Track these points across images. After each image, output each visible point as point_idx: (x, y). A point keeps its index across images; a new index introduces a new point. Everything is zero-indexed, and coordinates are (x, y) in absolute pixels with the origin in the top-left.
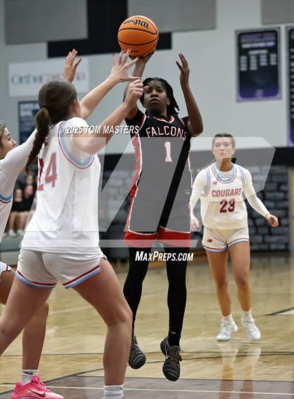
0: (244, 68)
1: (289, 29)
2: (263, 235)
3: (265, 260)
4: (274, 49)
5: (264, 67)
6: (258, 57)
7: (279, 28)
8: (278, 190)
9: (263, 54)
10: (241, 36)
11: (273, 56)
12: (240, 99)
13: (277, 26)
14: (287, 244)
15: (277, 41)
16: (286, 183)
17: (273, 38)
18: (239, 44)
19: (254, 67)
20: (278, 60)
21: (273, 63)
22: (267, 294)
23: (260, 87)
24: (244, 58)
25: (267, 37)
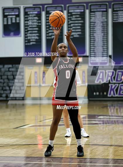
0: (5, 23)
1: (24, 7)
5: (14, 23)
6: (11, 18)
7: (20, 7)
9: (14, 17)
10: (4, 9)
11: (18, 18)
12: (4, 36)
13: (20, 6)
15: (19, 12)
17: (18, 11)
18: (4, 13)
19: (10, 23)
20: (20, 20)
21: (18, 21)
22: (15, 119)
23: (12, 32)
24: (5, 19)
25: (15, 10)
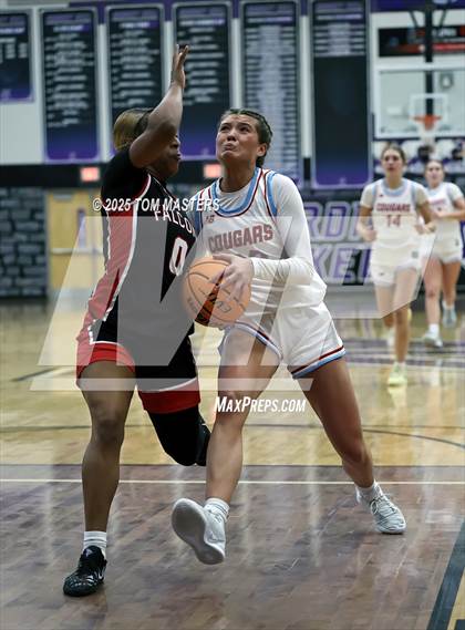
1: (43, 12)
2: (13, 277)
3: (16, 309)
4: (24, 38)
5: (11, 60)
6: (4, 47)
7: (30, 11)
8: (32, 218)
9: (10, 43)
11: (23, 46)
13: (28, 7)
14: (44, 289)
15: (27, 27)
16: (41, 210)
17: (22, 23)
20: (29, 51)
21: (23, 56)
22: (19, 353)
25: (14, 21)
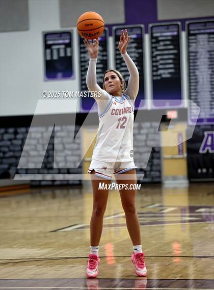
0: (49, 58)
4: (69, 45)
5: (62, 57)
6: (58, 50)
7: (72, 30)
10: (46, 36)
12: (46, 79)
13: (71, 28)
15: (71, 39)
17: (68, 37)
18: (45, 41)
19: (55, 57)
20: (72, 52)
21: (69, 54)
23: (60, 71)
24: (48, 51)
25: (64, 36)
